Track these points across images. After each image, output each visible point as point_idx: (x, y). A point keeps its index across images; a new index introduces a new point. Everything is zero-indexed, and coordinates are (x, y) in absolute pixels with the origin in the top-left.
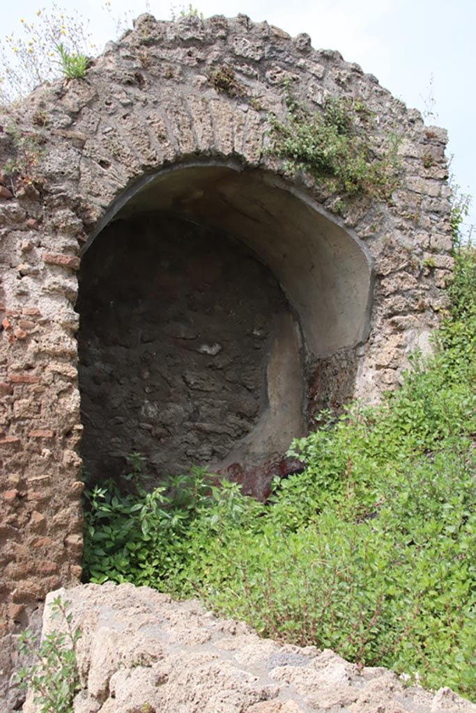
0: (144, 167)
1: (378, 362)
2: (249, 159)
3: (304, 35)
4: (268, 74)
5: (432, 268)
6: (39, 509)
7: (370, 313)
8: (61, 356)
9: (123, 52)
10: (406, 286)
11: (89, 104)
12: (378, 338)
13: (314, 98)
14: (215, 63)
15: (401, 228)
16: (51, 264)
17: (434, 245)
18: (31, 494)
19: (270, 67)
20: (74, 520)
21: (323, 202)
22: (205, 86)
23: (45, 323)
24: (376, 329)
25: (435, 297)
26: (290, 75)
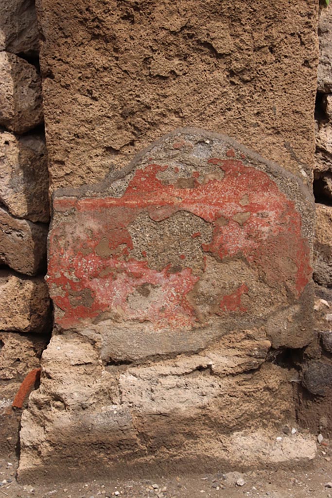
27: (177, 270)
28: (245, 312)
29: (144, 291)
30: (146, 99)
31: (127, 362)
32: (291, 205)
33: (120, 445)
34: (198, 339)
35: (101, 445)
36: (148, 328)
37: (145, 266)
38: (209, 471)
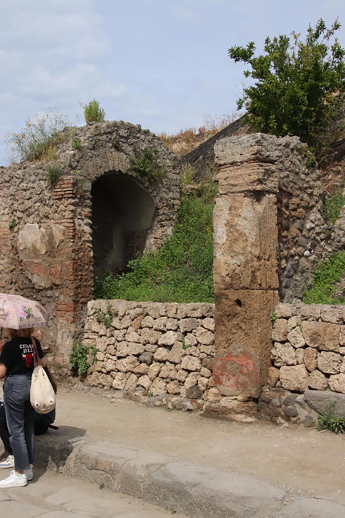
0: (96, 177)
1: (155, 236)
2: (123, 172)
3: (139, 125)
4: (129, 141)
5: (173, 205)
6: (85, 281)
7: (153, 220)
8: (88, 242)
9: (90, 139)
10: (166, 212)
11: (81, 158)
12: (155, 228)
13: (141, 148)
14: (114, 139)
15: (165, 192)
16: (86, 216)
17: (175, 197)
18: (83, 277)
19: (129, 138)
20: (93, 284)
21: (143, 184)
22: (111, 147)
23: (85, 233)
24: (154, 225)
25: (174, 215)
26: (135, 140)
27: (234, 376)
28: (246, 388)
29: (229, 379)
30: (231, 337)
31: (225, 396)
32: (255, 364)
33: (216, 412)
34: (238, 392)
35: (213, 411)
36: (229, 388)
37: (229, 374)
38: (231, 421)
